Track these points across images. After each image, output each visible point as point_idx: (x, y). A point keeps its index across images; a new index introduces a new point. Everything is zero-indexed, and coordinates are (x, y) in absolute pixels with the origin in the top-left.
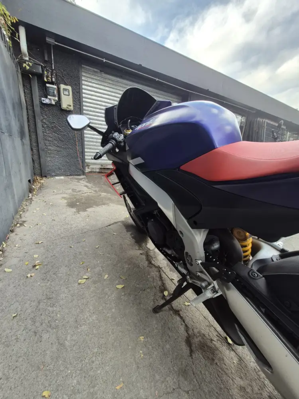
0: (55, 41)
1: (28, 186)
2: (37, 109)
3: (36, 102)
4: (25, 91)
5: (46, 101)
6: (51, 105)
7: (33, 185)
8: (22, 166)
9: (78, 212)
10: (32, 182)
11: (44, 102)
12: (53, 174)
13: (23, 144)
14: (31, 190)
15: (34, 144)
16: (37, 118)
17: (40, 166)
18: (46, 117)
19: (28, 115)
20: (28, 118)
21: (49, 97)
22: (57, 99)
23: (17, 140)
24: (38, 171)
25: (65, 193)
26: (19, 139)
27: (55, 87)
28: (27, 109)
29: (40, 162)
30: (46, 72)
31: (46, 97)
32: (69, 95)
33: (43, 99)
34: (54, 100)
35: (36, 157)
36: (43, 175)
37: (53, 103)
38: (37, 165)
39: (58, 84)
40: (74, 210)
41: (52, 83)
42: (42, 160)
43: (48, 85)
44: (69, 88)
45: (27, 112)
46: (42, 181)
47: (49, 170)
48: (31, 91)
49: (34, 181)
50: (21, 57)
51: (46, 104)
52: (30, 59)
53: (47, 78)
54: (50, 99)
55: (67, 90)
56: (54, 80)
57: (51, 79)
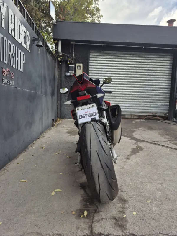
0: (75, 42)
1: (52, 122)
2: (63, 79)
3: (63, 75)
4: (59, 70)
5: (68, 74)
6: (70, 76)
7: (55, 123)
8: (50, 111)
9: (70, 136)
10: (55, 121)
11: (67, 75)
12: (68, 117)
13: (52, 99)
14: (53, 125)
15: (59, 99)
16: (62, 84)
17: (61, 112)
18: (67, 83)
19: (58, 83)
20: (58, 85)
21: (69, 72)
22: (74, 72)
23: (49, 98)
24: (59, 115)
25: (69, 127)
26: (51, 97)
27: (73, 65)
28: (58, 80)
29: (61, 109)
30: (69, 59)
31: (68, 72)
32: (80, 69)
33: (66, 73)
34: (72, 73)
35: (59, 106)
36: (62, 117)
37: (72, 74)
38: (59, 111)
39: (75, 64)
40: (69, 134)
41: (72, 64)
42: (62, 108)
43: (70, 65)
44: (81, 65)
45: (58, 81)
46: (60, 121)
47: (65, 115)
48: (61, 70)
49: (56, 121)
50: (58, 54)
51: (68, 76)
52: (62, 54)
53: (69, 62)
54: (70, 73)
55: (80, 66)
56: (73, 62)
57: (72, 62)
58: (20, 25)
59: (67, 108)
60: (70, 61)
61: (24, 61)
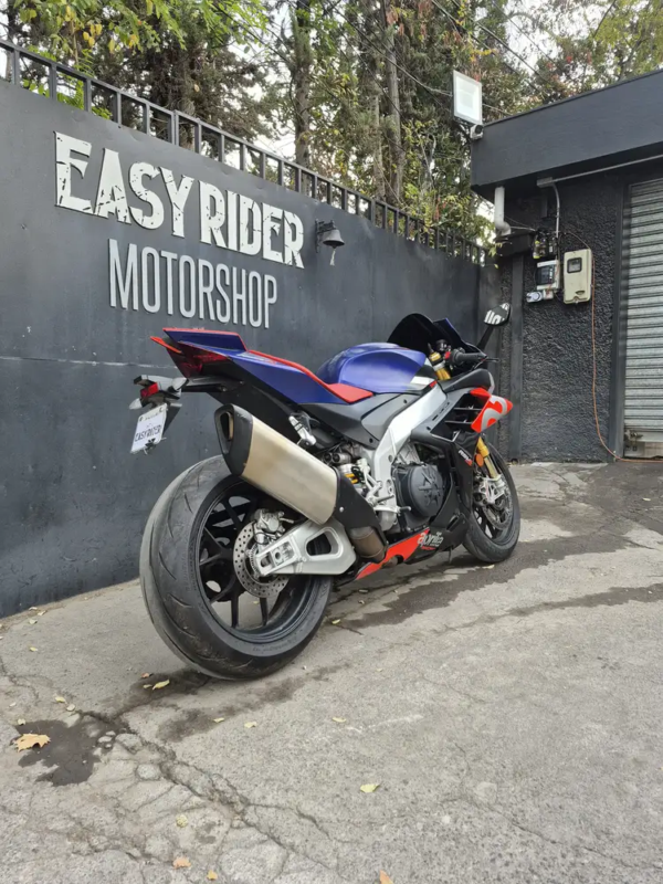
0: (554, 178)
2: (516, 317)
3: (516, 305)
4: (505, 288)
5: (533, 297)
6: (543, 302)
11: (531, 300)
12: (534, 455)
15: (505, 391)
16: (514, 335)
18: (533, 329)
21: (539, 288)
22: (556, 286)
27: (554, 262)
30: (536, 242)
31: (535, 290)
32: (582, 270)
33: (529, 294)
34: (553, 290)
36: (512, 457)
37: (549, 296)
39: (559, 255)
41: (549, 257)
42: (512, 423)
43: (540, 265)
44: (585, 253)
47: (526, 447)
51: (534, 304)
52: (512, 230)
53: (538, 252)
54: (541, 291)
55: (578, 261)
56: (551, 250)
57: (547, 250)
58: (250, 211)
59: (532, 423)
60: (539, 249)
61: (271, 295)
